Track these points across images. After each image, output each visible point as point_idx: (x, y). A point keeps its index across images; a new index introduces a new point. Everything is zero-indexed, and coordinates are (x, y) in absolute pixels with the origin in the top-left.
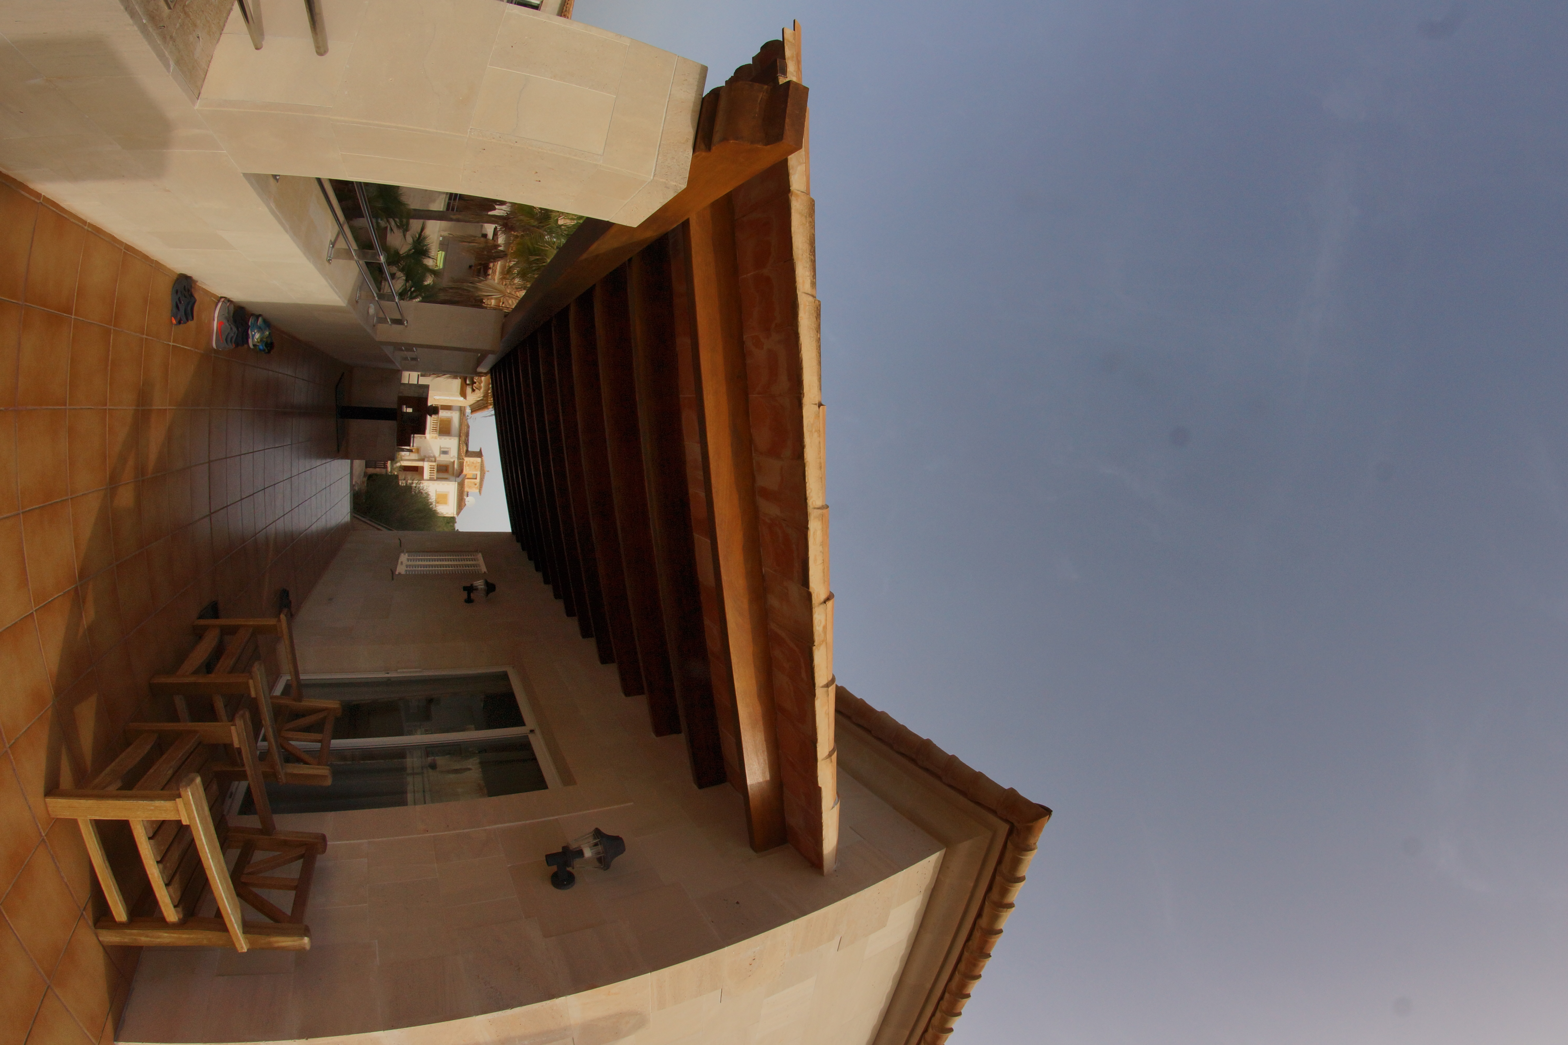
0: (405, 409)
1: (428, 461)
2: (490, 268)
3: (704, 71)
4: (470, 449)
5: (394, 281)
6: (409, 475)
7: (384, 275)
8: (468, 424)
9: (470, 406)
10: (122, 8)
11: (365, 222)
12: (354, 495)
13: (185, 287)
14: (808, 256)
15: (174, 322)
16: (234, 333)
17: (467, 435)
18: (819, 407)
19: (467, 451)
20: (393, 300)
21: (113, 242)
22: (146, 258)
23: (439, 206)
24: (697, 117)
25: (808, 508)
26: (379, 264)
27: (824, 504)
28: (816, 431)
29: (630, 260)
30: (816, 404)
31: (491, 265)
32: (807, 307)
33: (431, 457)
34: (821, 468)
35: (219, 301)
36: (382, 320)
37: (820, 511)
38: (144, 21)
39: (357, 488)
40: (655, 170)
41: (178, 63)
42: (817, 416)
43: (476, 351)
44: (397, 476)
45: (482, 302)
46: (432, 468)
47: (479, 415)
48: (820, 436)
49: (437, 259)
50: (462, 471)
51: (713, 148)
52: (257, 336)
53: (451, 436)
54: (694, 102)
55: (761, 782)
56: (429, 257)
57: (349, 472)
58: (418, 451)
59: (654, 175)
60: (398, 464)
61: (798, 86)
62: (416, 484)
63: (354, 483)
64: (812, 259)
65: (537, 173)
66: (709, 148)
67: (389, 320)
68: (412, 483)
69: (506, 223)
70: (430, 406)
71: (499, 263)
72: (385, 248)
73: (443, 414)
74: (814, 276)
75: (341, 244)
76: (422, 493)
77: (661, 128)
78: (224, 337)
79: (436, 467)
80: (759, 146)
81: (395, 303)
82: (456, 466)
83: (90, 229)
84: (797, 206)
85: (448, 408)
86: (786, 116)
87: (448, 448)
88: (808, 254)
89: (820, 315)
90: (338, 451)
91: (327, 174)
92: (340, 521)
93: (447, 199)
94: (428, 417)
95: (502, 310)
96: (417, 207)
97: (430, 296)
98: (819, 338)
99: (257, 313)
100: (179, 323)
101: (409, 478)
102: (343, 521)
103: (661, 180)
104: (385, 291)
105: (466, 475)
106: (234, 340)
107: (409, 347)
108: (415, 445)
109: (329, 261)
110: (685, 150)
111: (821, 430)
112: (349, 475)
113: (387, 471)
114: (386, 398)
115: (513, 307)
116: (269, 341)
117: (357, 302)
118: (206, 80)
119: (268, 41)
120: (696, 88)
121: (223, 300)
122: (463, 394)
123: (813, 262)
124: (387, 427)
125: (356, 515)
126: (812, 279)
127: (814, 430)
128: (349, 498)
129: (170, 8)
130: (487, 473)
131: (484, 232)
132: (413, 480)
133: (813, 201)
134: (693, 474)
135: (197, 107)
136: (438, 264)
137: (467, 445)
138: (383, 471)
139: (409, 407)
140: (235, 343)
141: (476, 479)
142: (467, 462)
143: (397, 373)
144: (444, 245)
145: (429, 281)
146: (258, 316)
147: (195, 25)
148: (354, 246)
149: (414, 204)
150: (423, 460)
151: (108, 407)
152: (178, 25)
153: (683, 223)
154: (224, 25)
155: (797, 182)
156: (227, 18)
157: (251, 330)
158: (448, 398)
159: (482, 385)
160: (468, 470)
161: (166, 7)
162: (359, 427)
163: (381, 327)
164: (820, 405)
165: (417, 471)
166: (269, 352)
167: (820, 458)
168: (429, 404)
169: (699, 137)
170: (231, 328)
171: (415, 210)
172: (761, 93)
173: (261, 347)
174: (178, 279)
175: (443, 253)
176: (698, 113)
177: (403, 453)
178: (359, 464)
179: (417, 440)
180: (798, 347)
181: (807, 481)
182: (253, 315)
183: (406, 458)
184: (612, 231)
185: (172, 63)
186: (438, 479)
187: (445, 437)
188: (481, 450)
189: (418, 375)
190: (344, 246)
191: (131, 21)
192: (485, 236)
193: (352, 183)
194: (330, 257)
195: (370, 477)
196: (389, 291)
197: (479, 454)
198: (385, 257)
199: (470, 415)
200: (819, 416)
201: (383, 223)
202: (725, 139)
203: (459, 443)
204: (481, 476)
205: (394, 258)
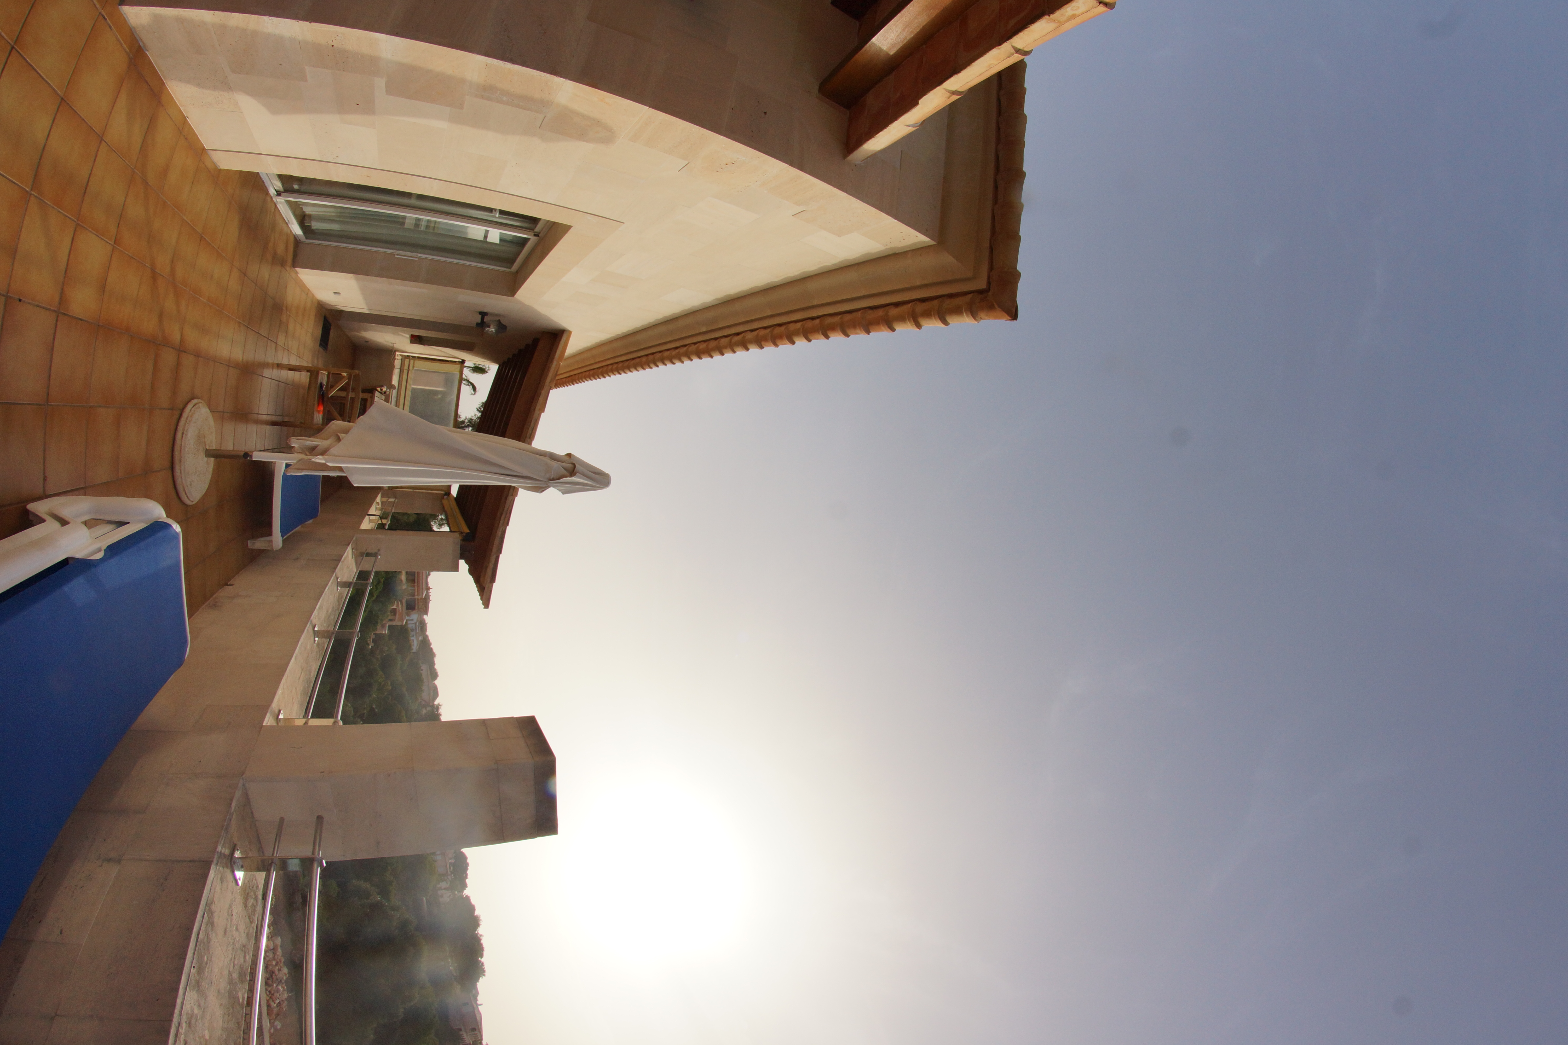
55: (882, 50)
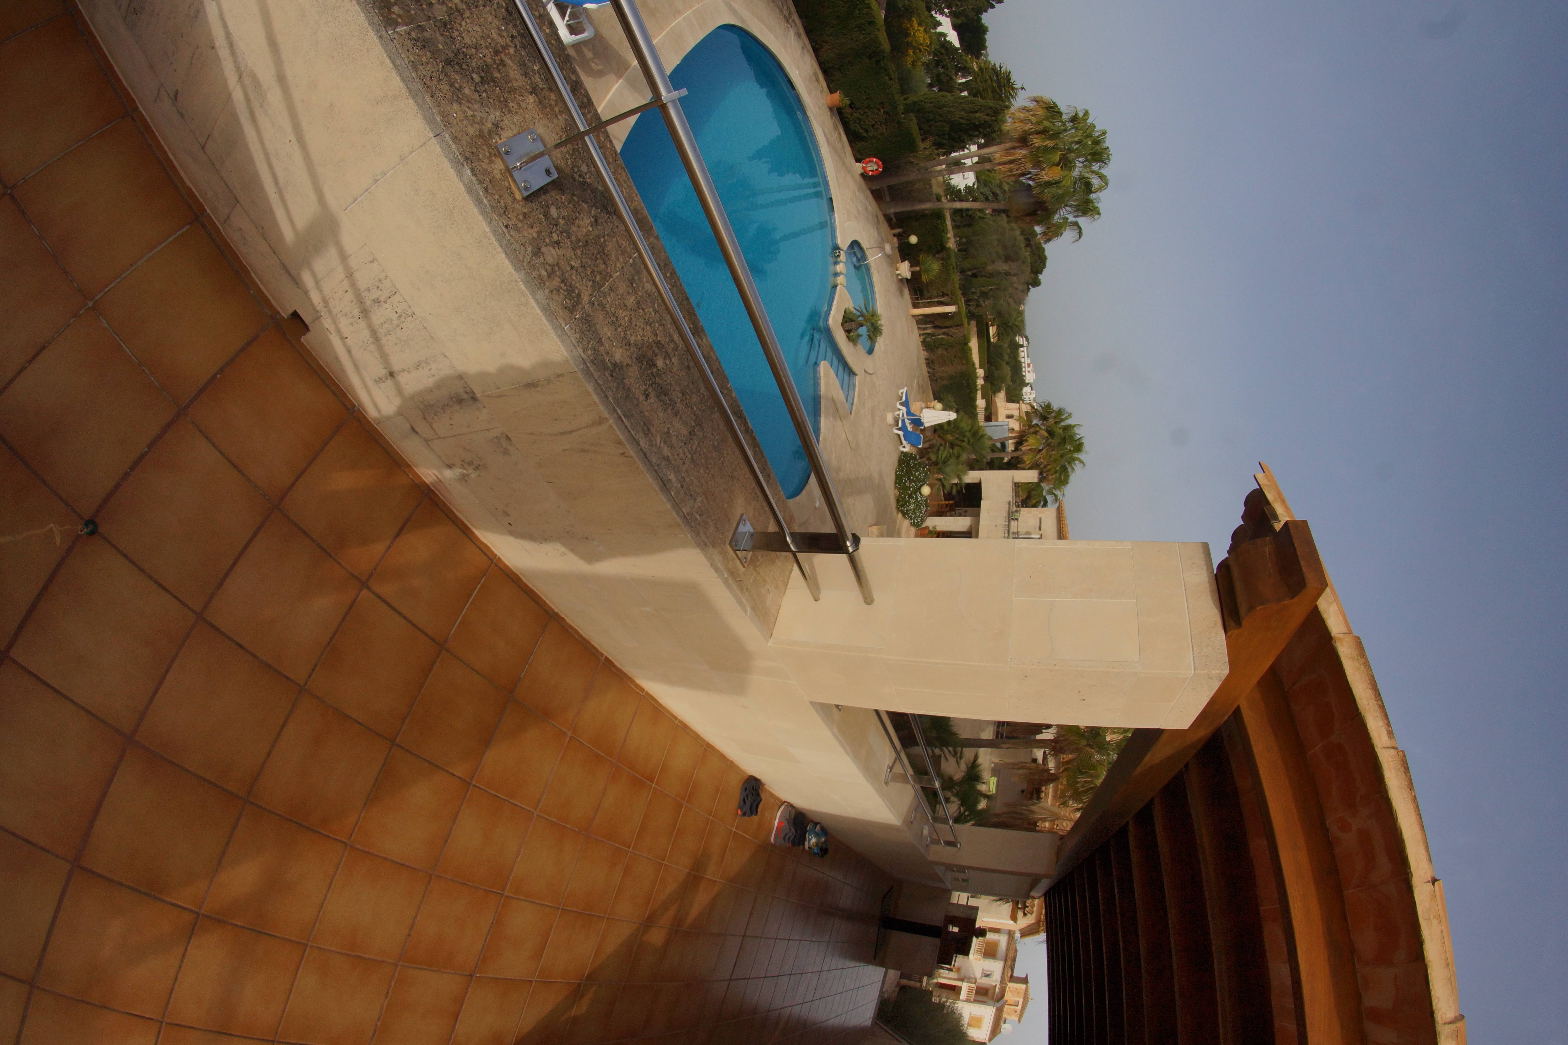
0: (951, 927)
1: (967, 982)
2: (1043, 792)
3: (1206, 547)
4: (1015, 975)
5: (948, 805)
6: (945, 993)
7: (938, 799)
8: (1016, 949)
9: (1020, 930)
10: (708, 564)
11: (920, 750)
12: (881, 1002)
13: (753, 787)
14: (1375, 703)
15: (739, 812)
16: (793, 834)
17: (1014, 960)
18: (1433, 884)
19: (1012, 976)
20: (948, 824)
21: (696, 738)
22: (723, 757)
23: (988, 734)
24: (1217, 595)
25: (1437, 1025)
26: (934, 788)
27: (1457, 1014)
28: (1434, 917)
29: (1187, 766)
30: (1428, 882)
31: (1043, 788)
32: (1392, 763)
33: (972, 978)
34: (1448, 965)
35: (782, 804)
36: (936, 842)
37: (1453, 1026)
38: (726, 576)
39: (886, 996)
40: (1194, 664)
41: (753, 609)
42: (1433, 896)
43: (1029, 875)
44: (931, 992)
45: (1036, 825)
46: (970, 989)
47: (1030, 940)
48: (1440, 923)
49: (990, 784)
50: (1003, 996)
51: (1244, 622)
52: (814, 840)
53: (996, 959)
54: (1209, 582)
56: (984, 783)
57: (882, 979)
58: (958, 970)
59: (1195, 668)
60: (935, 981)
61: (1295, 523)
62: (951, 1003)
63: (884, 990)
64: (1380, 705)
65: (1080, 692)
66: (1239, 624)
67: (942, 842)
68: (947, 1002)
69: (1056, 746)
70: (978, 928)
71: (1051, 785)
72: (940, 774)
73: (990, 936)
74: (1388, 724)
75: (898, 769)
76: (954, 1013)
77: (1188, 619)
78: (782, 836)
79: (975, 989)
80: (1286, 602)
81: (948, 826)
82: (997, 990)
83: (679, 724)
84: (1345, 651)
85: (996, 930)
86: (1300, 560)
87: (991, 971)
88: (1374, 701)
89: (1408, 767)
90: (875, 958)
91: (883, 707)
92: (859, 1023)
93: (996, 728)
94: (974, 938)
95: (1056, 833)
96: (968, 737)
97: (983, 820)
98: (1415, 797)
99: (817, 821)
100: (744, 814)
101: (944, 996)
102: (863, 1024)
103: (1203, 672)
104: (939, 815)
105: (1007, 1001)
106: (791, 839)
107: (961, 869)
108: (956, 964)
109: (886, 783)
110: (1217, 634)
111: (1441, 913)
112: (881, 982)
113: (921, 985)
114: (933, 916)
115: (1068, 829)
116: (824, 847)
117: (912, 823)
118: (777, 624)
119: (824, 594)
120: (1205, 567)
121: (786, 804)
122: (1014, 918)
123: (1382, 707)
124: (929, 945)
125: (877, 1022)
126: (1387, 728)
127: (1431, 917)
128: (875, 1004)
129: (744, 567)
130: (1030, 1001)
131: (1034, 757)
132: (947, 999)
133: (1359, 638)
134: (1280, 1002)
135: (770, 644)
136: (991, 790)
137: (1012, 970)
138: (918, 985)
139: (956, 926)
140: (791, 842)
141: (1017, 1006)
142: (1010, 987)
143: (947, 893)
144: (995, 772)
145: (982, 805)
146: (816, 824)
147: (765, 581)
148: (910, 771)
149: (965, 733)
150: (962, 980)
151: (665, 862)
152: (751, 581)
153: (1234, 712)
154: (788, 582)
155: (1335, 625)
156: (790, 577)
157: (809, 835)
158: (997, 921)
159: (1035, 909)
160: (1010, 996)
161: (742, 567)
162: (898, 938)
163: (935, 848)
164: (1434, 881)
165: (954, 990)
166: (822, 856)
167: (1446, 952)
168: (977, 926)
169: (1226, 616)
170: (790, 829)
171: (966, 739)
172: (1265, 547)
173: (816, 851)
174: (748, 779)
175: (996, 779)
176: (1217, 592)
177: (942, 971)
178: (893, 974)
179: (959, 960)
180: (1393, 815)
181: (1431, 987)
182: (812, 821)
183: (945, 976)
184: (1164, 738)
185: (749, 609)
186: (975, 1001)
187: (990, 960)
188: (1027, 976)
189: (968, 897)
190: (902, 771)
191: (716, 575)
192: (1035, 760)
193: (907, 715)
194: (887, 780)
195: (903, 988)
196: (944, 813)
197: (1025, 981)
198: (939, 782)
199: (1019, 940)
200: (1436, 897)
201: (937, 751)
202: (1251, 608)
203: (1004, 968)
204: (1023, 1003)
205: (948, 783)
